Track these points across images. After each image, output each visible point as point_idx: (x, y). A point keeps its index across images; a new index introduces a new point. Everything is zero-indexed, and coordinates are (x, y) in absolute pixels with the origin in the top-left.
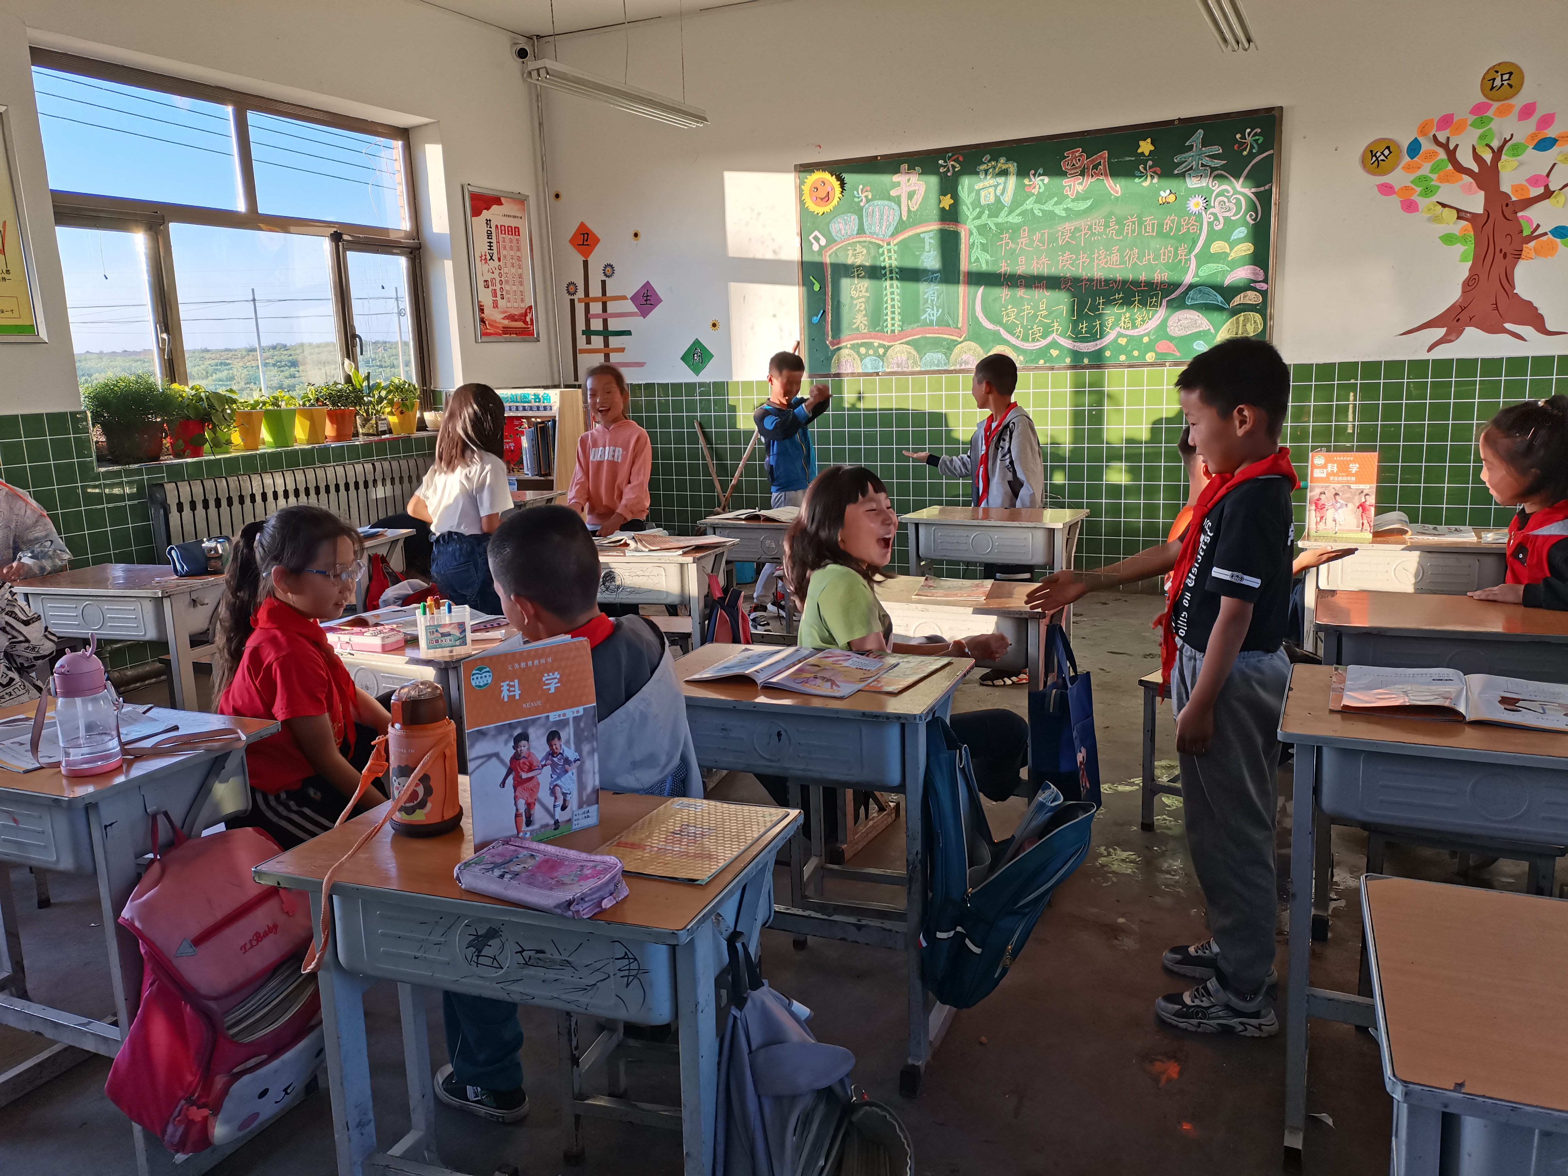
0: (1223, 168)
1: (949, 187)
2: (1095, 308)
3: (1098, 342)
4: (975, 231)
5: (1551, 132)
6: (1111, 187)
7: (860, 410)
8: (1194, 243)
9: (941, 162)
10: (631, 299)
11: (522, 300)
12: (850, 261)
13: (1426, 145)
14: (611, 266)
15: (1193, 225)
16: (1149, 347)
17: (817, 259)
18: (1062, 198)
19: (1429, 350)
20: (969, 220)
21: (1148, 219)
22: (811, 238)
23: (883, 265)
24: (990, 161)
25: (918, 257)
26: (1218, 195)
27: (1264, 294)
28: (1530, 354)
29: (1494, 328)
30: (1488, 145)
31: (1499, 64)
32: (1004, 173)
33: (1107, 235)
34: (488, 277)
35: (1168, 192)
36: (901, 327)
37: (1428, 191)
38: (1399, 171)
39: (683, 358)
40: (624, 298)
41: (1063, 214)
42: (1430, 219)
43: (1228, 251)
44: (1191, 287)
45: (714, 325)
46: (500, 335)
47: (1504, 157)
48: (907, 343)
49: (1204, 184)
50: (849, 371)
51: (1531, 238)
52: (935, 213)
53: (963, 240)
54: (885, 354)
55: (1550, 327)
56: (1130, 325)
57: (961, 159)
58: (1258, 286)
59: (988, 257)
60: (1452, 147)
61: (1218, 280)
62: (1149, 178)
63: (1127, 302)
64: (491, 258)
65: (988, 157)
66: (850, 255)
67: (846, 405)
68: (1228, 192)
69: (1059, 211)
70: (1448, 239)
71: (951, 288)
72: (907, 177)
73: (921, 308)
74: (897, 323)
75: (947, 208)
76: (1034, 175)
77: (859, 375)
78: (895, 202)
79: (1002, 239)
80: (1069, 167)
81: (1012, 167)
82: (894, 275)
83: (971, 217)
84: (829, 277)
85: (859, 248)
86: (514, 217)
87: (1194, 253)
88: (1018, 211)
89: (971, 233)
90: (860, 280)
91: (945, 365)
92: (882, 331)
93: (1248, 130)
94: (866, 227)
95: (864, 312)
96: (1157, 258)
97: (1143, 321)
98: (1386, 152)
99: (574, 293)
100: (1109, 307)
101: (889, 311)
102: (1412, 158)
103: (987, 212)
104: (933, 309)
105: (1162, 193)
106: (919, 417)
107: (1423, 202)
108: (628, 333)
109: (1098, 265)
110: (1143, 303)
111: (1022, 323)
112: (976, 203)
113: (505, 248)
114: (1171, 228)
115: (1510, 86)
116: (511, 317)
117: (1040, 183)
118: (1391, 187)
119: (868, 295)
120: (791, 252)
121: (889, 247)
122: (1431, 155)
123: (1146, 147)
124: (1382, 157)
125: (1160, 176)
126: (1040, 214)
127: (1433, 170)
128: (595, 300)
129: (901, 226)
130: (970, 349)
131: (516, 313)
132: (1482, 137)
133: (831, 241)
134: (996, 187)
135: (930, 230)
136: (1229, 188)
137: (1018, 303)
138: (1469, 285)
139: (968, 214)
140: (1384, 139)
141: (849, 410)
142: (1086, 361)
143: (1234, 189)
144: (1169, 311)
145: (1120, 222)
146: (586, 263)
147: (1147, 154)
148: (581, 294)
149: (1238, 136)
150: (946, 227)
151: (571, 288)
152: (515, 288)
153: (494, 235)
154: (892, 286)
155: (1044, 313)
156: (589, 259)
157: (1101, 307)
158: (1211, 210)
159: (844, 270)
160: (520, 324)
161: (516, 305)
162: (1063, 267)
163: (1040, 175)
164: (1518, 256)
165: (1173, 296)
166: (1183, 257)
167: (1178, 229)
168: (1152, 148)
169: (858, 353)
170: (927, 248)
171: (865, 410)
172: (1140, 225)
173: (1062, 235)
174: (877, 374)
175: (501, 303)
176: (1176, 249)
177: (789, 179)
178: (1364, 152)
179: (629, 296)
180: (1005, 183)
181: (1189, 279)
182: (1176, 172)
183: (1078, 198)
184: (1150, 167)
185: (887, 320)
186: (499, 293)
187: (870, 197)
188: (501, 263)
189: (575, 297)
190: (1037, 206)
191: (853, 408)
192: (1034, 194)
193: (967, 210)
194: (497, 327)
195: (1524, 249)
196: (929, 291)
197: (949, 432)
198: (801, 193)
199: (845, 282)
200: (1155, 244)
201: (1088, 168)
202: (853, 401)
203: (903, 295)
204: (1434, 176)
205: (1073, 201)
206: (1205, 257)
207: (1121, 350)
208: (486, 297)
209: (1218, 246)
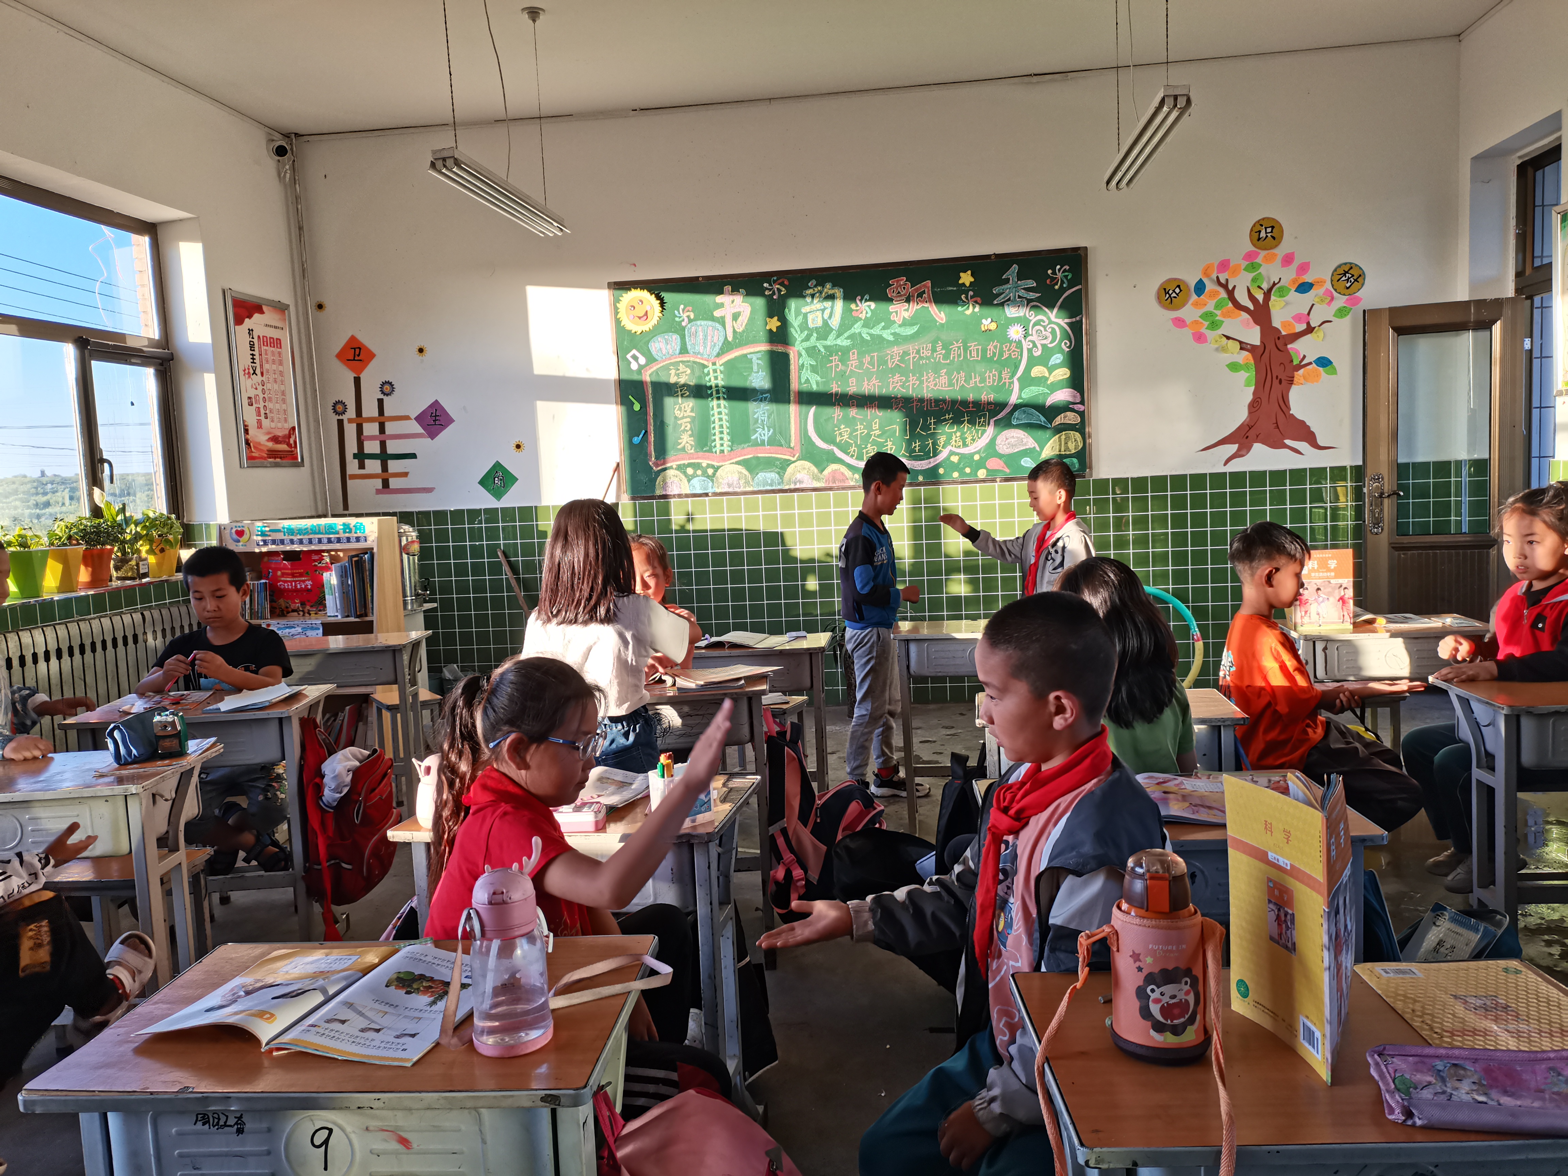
0: (1037, 300)
1: (776, 309)
2: (926, 427)
3: (932, 460)
4: (803, 353)
5: (1308, 278)
6: (936, 314)
7: (689, 532)
8: (1017, 367)
9: (765, 285)
10: (416, 419)
11: (286, 420)
12: (673, 380)
13: (1210, 286)
14: (390, 384)
15: (1014, 351)
16: (981, 464)
17: (636, 377)
18: (889, 324)
19: (1225, 464)
20: (797, 342)
21: (972, 345)
22: (629, 356)
23: (708, 384)
24: (816, 286)
25: (746, 378)
26: (1035, 325)
27: (1082, 414)
28: (1307, 466)
29: (1276, 444)
30: (1259, 287)
31: (1263, 219)
32: (831, 297)
33: (935, 359)
34: (252, 393)
35: (989, 320)
36: (731, 447)
37: (1214, 325)
38: (1189, 307)
39: (482, 482)
40: (407, 418)
41: (891, 338)
42: (1217, 349)
43: (1047, 375)
44: (1016, 407)
45: (518, 447)
46: (265, 458)
47: (1273, 298)
48: (738, 463)
49: (1022, 314)
50: (676, 492)
51: (1299, 367)
52: (762, 335)
53: (792, 362)
54: (714, 474)
55: (1321, 442)
56: (961, 443)
57: (786, 282)
58: (1076, 407)
59: (819, 378)
60: (1230, 288)
61: (1040, 401)
62: (971, 307)
63: (957, 421)
64: (254, 371)
65: (814, 282)
66: (673, 374)
67: (674, 527)
68: (1044, 322)
69: (887, 335)
70: (1234, 367)
71: (782, 407)
72: (731, 298)
73: (751, 427)
74: (726, 443)
75: (775, 330)
76: (861, 300)
77: (687, 496)
78: (719, 322)
79: (831, 361)
80: (894, 294)
81: (839, 292)
82: (721, 395)
83: (799, 339)
84: (650, 396)
85: (682, 367)
86: (276, 327)
87: (1016, 377)
88: (846, 335)
89: (800, 355)
90: (684, 399)
91: (779, 484)
92: (710, 451)
93: (1058, 267)
94: (689, 347)
95: (690, 432)
96: (983, 380)
97: (973, 440)
98: (1177, 290)
99: (343, 413)
100: (940, 427)
101: (717, 430)
102: (1199, 296)
103: (815, 335)
104: (764, 429)
105: (984, 321)
106: (753, 537)
107: (1211, 335)
108: (413, 456)
109: (928, 387)
110: (972, 422)
111: (856, 443)
112: (804, 326)
113: (267, 362)
114: (994, 354)
115: (1274, 238)
116: (275, 439)
117: (867, 308)
118: (1184, 321)
119: (694, 415)
120: (609, 372)
121: (714, 367)
122: (1214, 294)
123: (966, 278)
124: (1174, 295)
125: (981, 305)
126: (869, 338)
127: (1217, 307)
128: (371, 420)
129: (726, 347)
130: (804, 469)
131: (280, 434)
132: (1254, 280)
133: (651, 359)
134: (823, 310)
135: (758, 350)
136: (1044, 318)
137: (850, 423)
138: (1254, 406)
139: (796, 336)
140: (1175, 279)
141: (677, 532)
142: (921, 478)
143: (1049, 318)
144: (997, 429)
145: (945, 346)
146: (357, 381)
147: (968, 284)
148: (351, 413)
149: (1050, 272)
150: (775, 348)
151: (339, 407)
152: (278, 406)
153: (256, 346)
154: (719, 406)
155: (878, 432)
156: (361, 376)
157: (932, 426)
158: (1030, 338)
159: (665, 389)
160: (284, 447)
161: (280, 425)
162: (895, 387)
163: (866, 301)
164: (1291, 382)
165: (999, 416)
166: (1007, 381)
167: (1001, 355)
168: (972, 280)
169: (685, 473)
170: (755, 368)
171: (694, 531)
172: (965, 350)
173: (891, 359)
174: (707, 495)
175: (266, 423)
176: (1000, 373)
177: (604, 295)
178: (1159, 289)
179: (413, 416)
180: (832, 308)
181: (1014, 399)
182: (995, 302)
183: (905, 323)
184: (972, 297)
185: (715, 440)
186: (262, 412)
187: (692, 317)
188: (264, 378)
189: (345, 417)
190: (865, 330)
191: (683, 529)
192: (861, 319)
193: (796, 333)
194: (261, 450)
195: (1296, 376)
196: (760, 411)
197: (786, 552)
198: (616, 311)
199: (669, 401)
200: (980, 368)
201: (913, 296)
202: (682, 522)
203: (731, 415)
204: (1218, 312)
205: (900, 326)
206: (1027, 381)
207: (955, 467)
208: (250, 415)
209: (1038, 371)
